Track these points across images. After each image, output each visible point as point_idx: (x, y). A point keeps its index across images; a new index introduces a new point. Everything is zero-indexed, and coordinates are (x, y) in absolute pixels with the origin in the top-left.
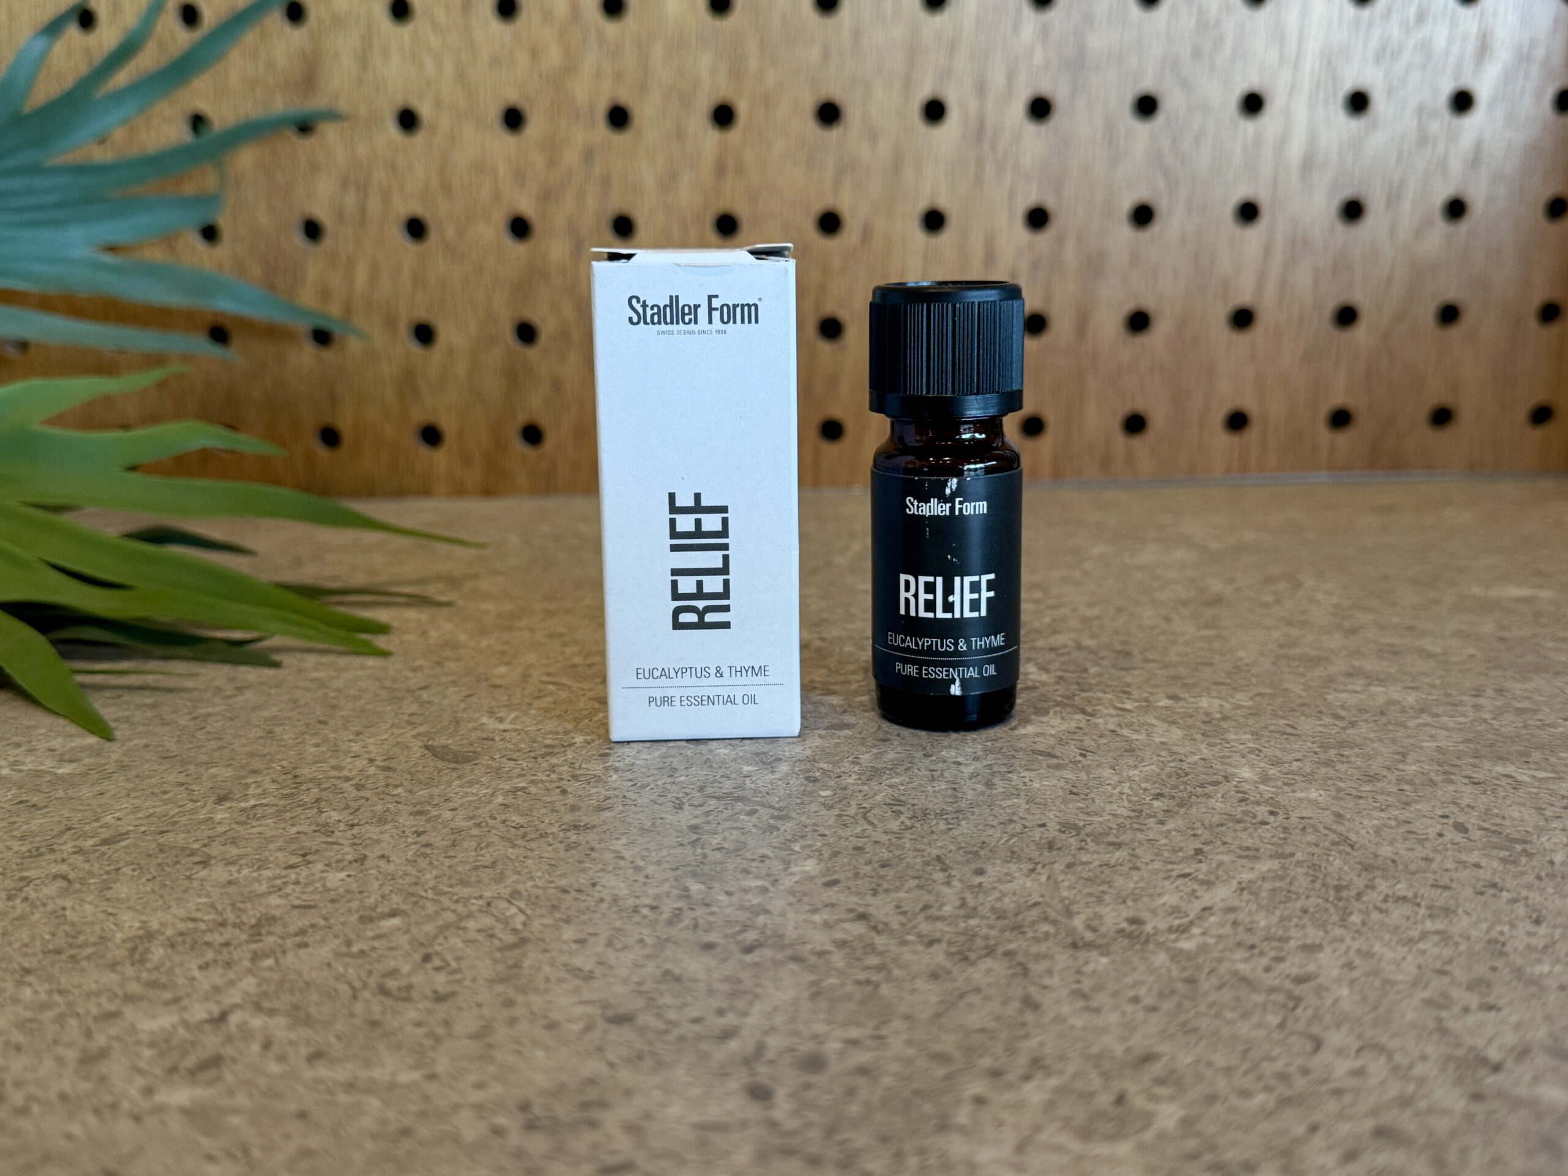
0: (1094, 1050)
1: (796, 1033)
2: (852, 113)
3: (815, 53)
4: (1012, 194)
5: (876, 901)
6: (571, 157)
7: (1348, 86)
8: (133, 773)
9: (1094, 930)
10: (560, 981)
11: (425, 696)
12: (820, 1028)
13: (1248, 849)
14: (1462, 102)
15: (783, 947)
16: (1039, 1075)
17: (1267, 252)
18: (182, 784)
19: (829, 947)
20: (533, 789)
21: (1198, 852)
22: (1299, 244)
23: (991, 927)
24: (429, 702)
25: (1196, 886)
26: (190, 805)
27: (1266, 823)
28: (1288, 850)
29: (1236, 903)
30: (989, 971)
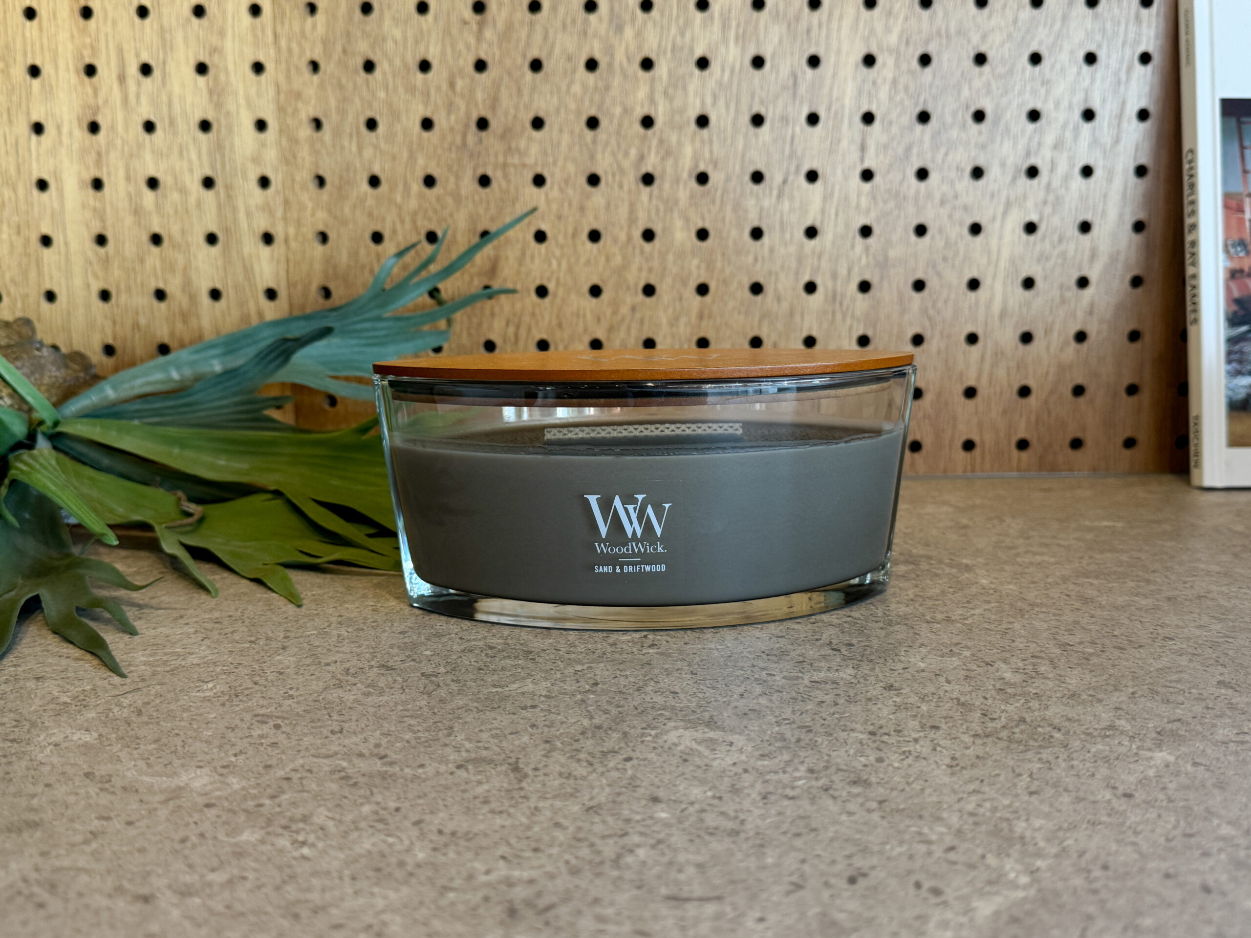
2: (769, 289)
3: (750, 259)
4: (851, 329)
6: (625, 310)
7: (1024, 275)
14: (1083, 282)
17: (983, 358)
22: (998, 354)
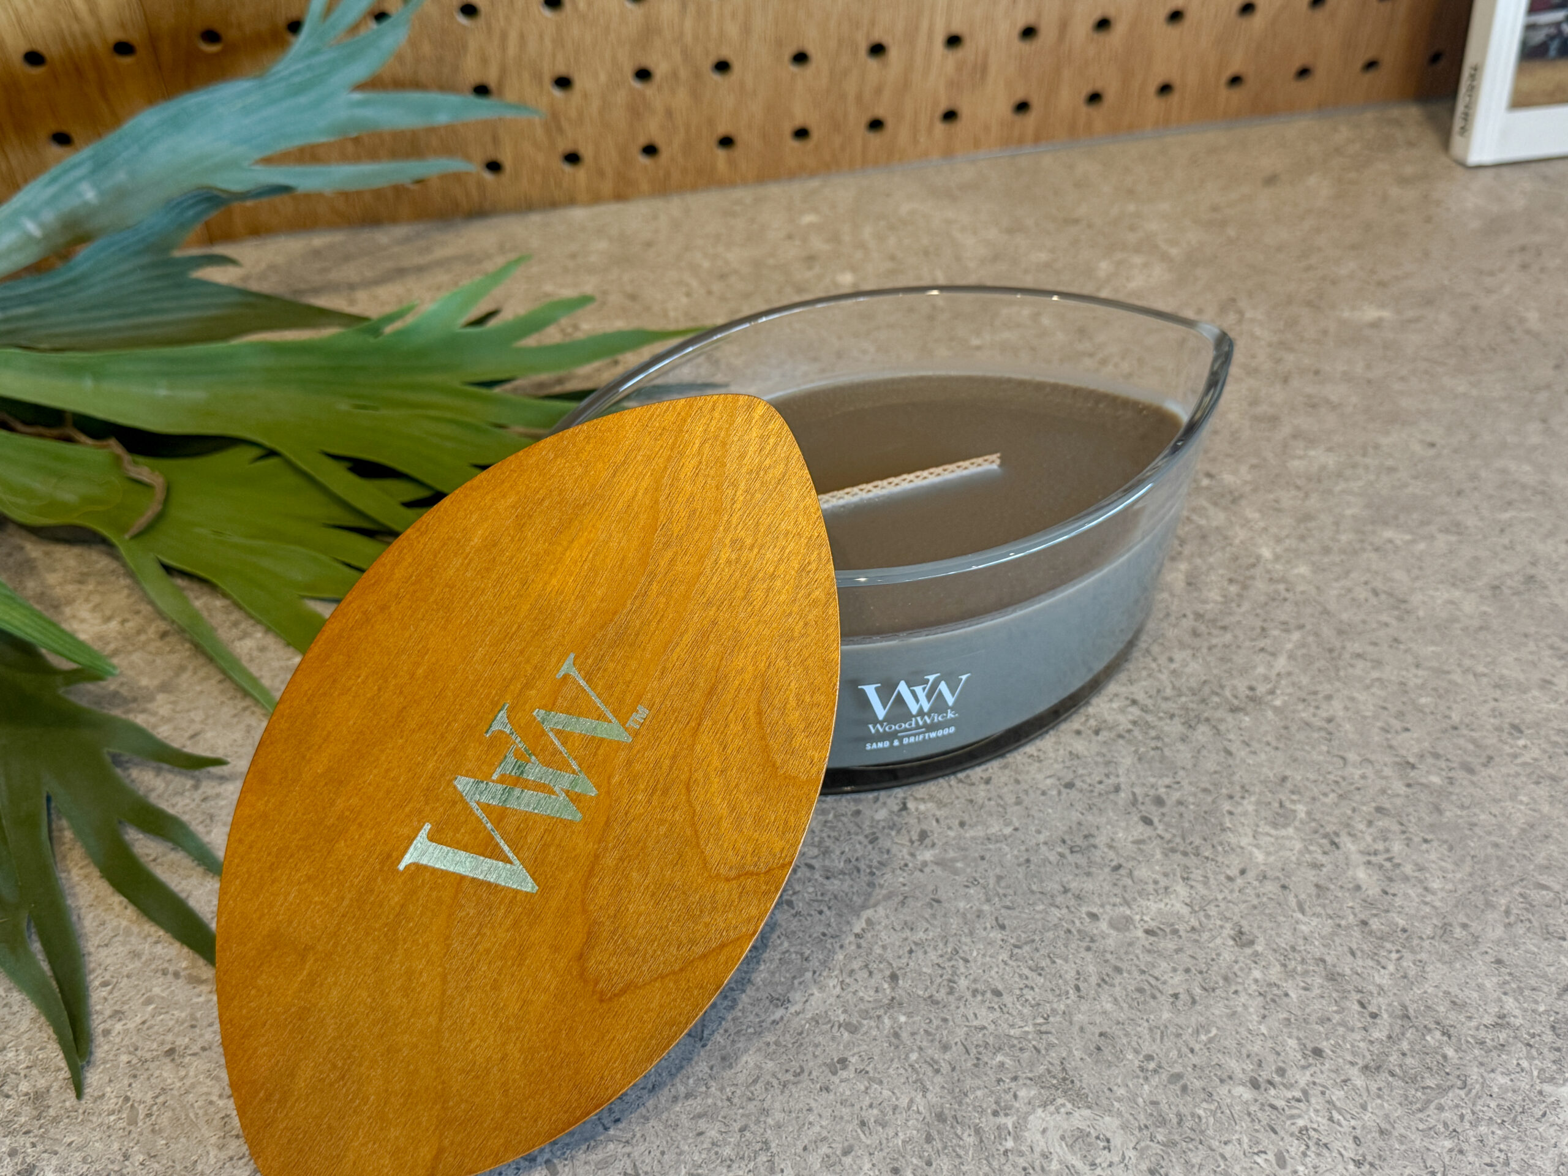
0: (1262, 778)
1: (1144, 785)
5: (1134, 689)
9: (1236, 697)
10: (1030, 764)
12: (1152, 780)
13: (1284, 623)
15: (1111, 729)
16: (1247, 795)
19: (1130, 726)
21: (1263, 629)
23: (1192, 702)
25: (1269, 658)
27: (1285, 600)
28: (1302, 621)
29: (1291, 669)
30: (1203, 733)
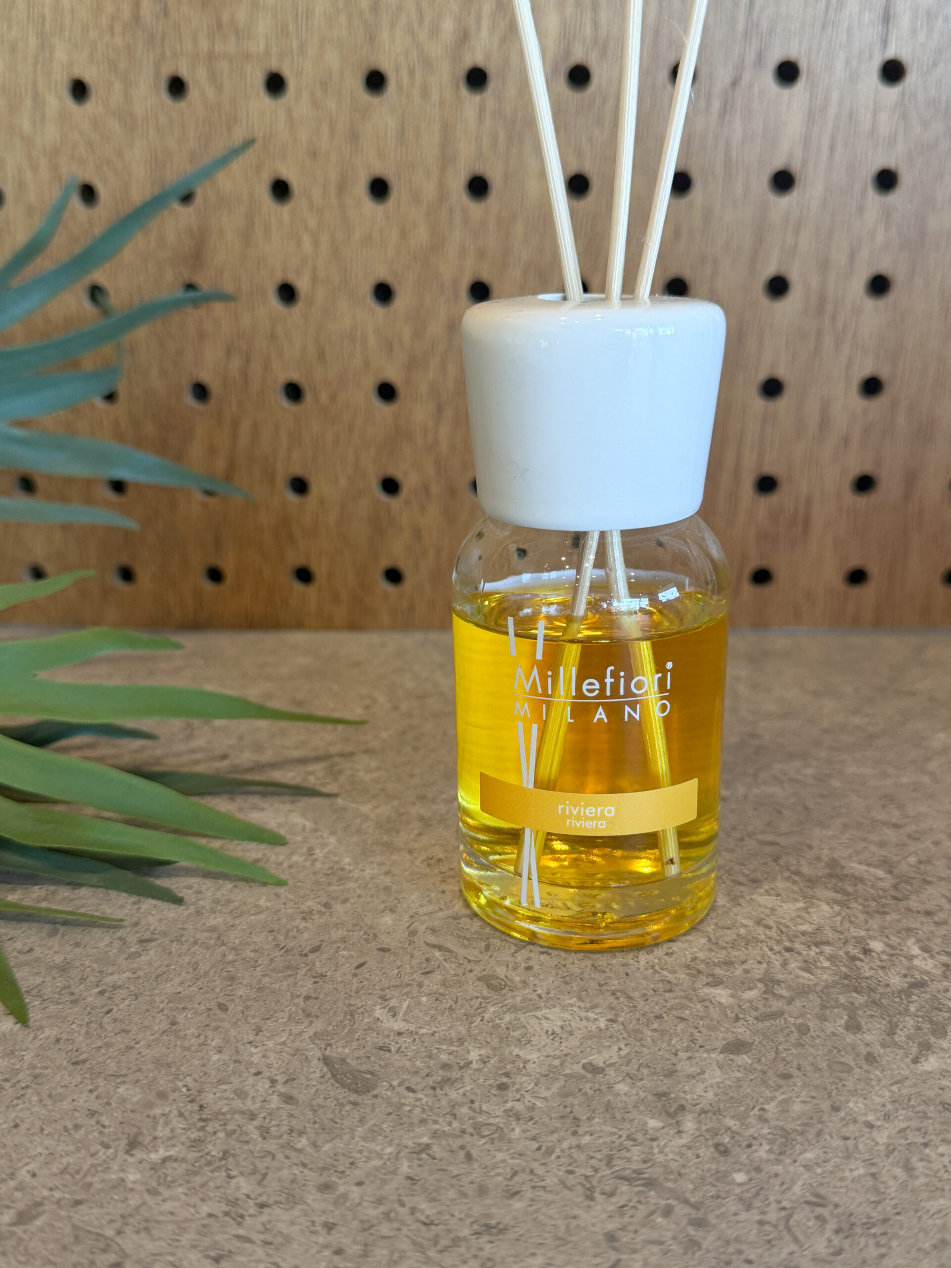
2: (698, 285)
4: (849, 363)
6: (435, 329)
8: (45, 1090)
11: (319, 962)
18: (92, 1113)
20: (436, 1150)
24: (323, 976)
26: (102, 1154)
